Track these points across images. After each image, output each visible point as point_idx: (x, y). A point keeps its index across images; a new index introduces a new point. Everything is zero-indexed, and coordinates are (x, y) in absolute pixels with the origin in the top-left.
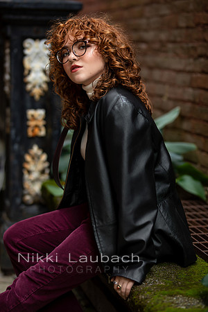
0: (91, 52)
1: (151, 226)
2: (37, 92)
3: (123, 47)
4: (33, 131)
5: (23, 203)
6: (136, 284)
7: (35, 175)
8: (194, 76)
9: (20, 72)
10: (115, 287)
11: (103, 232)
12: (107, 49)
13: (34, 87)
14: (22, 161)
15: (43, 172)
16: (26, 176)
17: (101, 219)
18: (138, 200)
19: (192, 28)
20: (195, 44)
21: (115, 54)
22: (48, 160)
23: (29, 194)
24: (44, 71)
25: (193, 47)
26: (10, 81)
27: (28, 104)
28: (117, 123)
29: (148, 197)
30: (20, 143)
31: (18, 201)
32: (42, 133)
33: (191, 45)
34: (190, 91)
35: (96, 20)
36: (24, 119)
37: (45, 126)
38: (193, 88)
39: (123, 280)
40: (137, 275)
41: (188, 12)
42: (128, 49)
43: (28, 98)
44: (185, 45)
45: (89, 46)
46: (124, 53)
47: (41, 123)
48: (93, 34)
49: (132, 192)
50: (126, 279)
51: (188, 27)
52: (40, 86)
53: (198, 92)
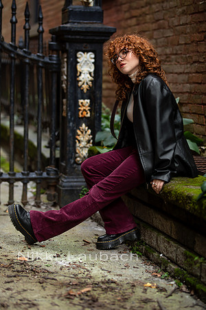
0: (130, 55)
1: (173, 151)
2: (85, 87)
3: (149, 49)
4: (82, 114)
5: (75, 162)
6: (165, 182)
7: (83, 144)
8: (190, 75)
9: (74, 74)
10: (153, 186)
11: (145, 156)
12: (139, 51)
13: (83, 84)
14: (75, 134)
15: (88, 142)
16: (78, 144)
17: (143, 149)
18: (165, 137)
19: (188, 44)
20: (191, 55)
21: (144, 55)
22: (91, 134)
23: (79, 157)
24: (90, 73)
26: (67, 80)
27: (79, 96)
28: (153, 93)
29: (171, 135)
30: (74, 122)
31: (72, 161)
32: (88, 115)
34: (188, 85)
35: (131, 36)
36: (77, 105)
37: (90, 110)
38: (190, 83)
39: (157, 181)
40: (166, 178)
41: (186, 34)
42: (151, 50)
43: (79, 91)
44: (184, 56)
45: (128, 52)
46: (149, 53)
47: (88, 109)
48: (129, 45)
49: (162, 132)
50: (159, 180)
51: (185, 44)
52: (87, 84)
53: (193, 86)
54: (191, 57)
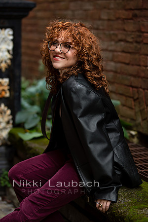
2: (3, 65)
4: (1, 94)
7: (2, 125)
8: (116, 54)
13: (2, 62)
15: (8, 123)
19: (112, 20)
20: (116, 32)
24: (8, 51)
25: (113, 34)
32: (7, 95)
33: (112, 32)
34: (112, 64)
37: (9, 90)
38: (115, 62)
41: (109, 9)
44: (107, 32)
47: (6, 88)
50: (105, 200)
51: (109, 20)
52: (6, 62)
53: (119, 65)
54: (116, 35)
